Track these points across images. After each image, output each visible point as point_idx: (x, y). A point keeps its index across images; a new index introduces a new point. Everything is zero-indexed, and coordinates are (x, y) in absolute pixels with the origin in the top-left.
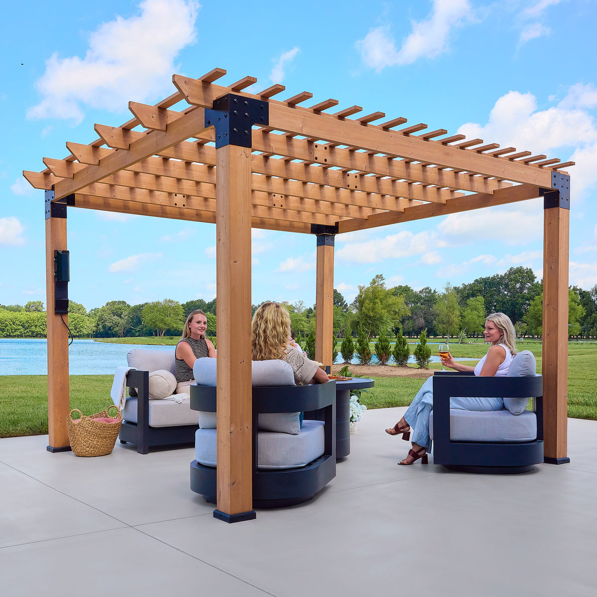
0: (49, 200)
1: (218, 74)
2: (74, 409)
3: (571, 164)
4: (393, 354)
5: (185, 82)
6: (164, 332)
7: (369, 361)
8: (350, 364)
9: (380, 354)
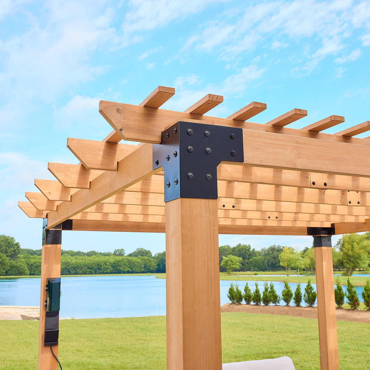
0: (45, 227)
1: (165, 94)
5: (118, 110)
7: (358, 307)
8: (342, 308)
9: (367, 301)
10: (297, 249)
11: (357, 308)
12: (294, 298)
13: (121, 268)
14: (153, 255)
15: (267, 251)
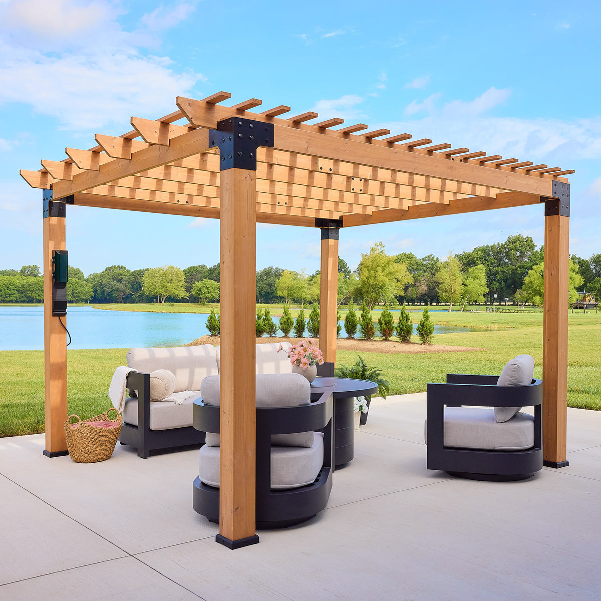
0: (47, 199)
1: (223, 97)
2: (73, 415)
3: (571, 172)
4: (396, 330)
5: (189, 104)
6: (165, 298)
7: (372, 336)
8: (353, 338)
9: (384, 329)
10: (303, 272)
11: (372, 338)
12: (295, 327)
13: (33, 295)
14: (86, 277)
15: (260, 276)
